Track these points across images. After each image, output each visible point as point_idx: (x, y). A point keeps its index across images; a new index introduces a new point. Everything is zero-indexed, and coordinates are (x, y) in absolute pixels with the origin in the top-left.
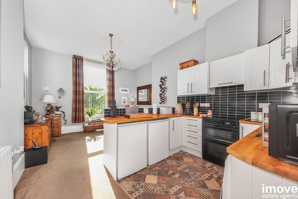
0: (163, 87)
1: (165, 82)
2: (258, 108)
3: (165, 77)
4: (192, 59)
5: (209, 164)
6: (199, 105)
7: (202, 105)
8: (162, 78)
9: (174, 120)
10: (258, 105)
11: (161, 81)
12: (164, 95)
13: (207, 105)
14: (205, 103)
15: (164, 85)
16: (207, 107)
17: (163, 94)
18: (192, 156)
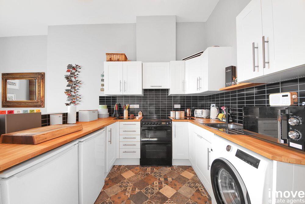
0: (73, 79)
1: (77, 73)
2: (174, 108)
3: (77, 66)
4: (123, 53)
5: (149, 169)
6: (129, 107)
7: (132, 106)
8: (70, 66)
9: (111, 129)
10: (174, 107)
11: (68, 71)
12: (75, 93)
13: (137, 106)
14: (135, 104)
15: (75, 78)
16: (137, 109)
17: (73, 90)
18: (129, 167)
